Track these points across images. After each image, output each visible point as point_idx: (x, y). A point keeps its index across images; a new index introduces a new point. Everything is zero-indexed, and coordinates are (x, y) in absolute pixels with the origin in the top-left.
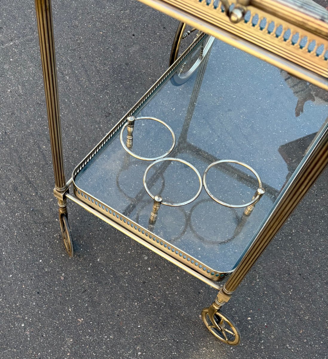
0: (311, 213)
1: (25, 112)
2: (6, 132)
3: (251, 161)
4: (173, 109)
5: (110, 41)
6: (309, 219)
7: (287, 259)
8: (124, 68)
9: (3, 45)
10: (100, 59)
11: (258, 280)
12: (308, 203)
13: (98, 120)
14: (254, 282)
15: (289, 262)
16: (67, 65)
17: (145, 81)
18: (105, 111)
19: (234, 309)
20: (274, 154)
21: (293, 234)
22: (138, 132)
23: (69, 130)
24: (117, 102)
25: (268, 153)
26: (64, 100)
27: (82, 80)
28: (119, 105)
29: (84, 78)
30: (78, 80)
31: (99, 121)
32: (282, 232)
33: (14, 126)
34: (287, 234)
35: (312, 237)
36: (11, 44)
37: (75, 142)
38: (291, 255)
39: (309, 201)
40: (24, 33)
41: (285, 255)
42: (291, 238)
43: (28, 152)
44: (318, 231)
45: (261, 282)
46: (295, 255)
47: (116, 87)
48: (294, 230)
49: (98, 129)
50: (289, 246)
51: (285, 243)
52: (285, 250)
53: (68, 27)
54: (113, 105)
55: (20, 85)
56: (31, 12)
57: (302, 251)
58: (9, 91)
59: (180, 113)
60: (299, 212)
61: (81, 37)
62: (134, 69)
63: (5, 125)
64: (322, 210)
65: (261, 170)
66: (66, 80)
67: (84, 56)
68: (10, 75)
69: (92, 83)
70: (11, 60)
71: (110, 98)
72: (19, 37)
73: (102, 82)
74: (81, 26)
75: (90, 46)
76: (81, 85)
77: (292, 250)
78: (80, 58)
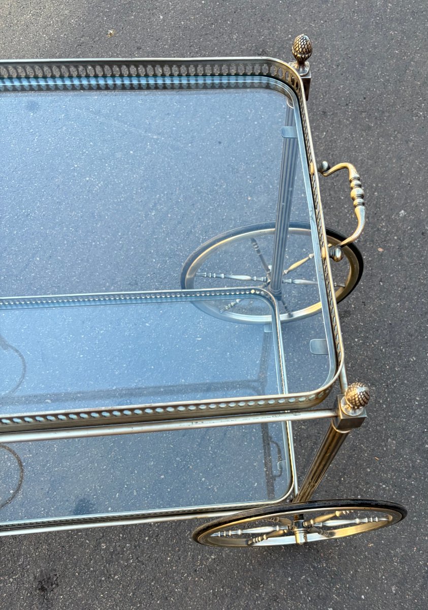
0: (161, 581)
1: (71, 211)
2: (29, 214)
3: (189, 465)
4: (199, 338)
6: (150, 584)
7: (66, 594)
9: (146, 132)
10: (209, 223)
11: (11, 580)
12: (174, 568)
13: (118, 279)
14: (6, 578)
15: (65, 600)
16: (172, 201)
17: (217, 284)
18: (136, 277)
20: (220, 484)
21: (111, 580)
22: (132, 326)
23: (79, 264)
24: (160, 280)
25: (218, 476)
26: (118, 232)
27: (162, 228)
28: (157, 284)
29: (167, 227)
30: (160, 224)
31: (117, 282)
32: (105, 564)
33: (44, 215)
34: (106, 572)
35: (123, 604)
36: (155, 137)
37: (67, 281)
38: (76, 595)
39: (179, 568)
40: (181, 136)
41: (71, 588)
42: (103, 581)
43: (19, 251)
44: (139, 605)
45: (12, 585)
46: (81, 599)
48: (119, 577)
50: (89, 585)
51: (90, 577)
52: (80, 584)
53: (228, 166)
54: (152, 279)
55: (104, 182)
56: (217, 121)
57: (93, 605)
58: (87, 179)
59: (198, 349)
60: (153, 565)
61: (224, 185)
62: (227, 262)
63: (38, 207)
64: (176, 590)
65: (183, 484)
66: (148, 215)
67: (199, 207)
68: (110, 166)
69: (167, 239)
70: (131, 152)
71: (160, 269)
72: (170, 137)
73: (178, 247)
74: (242, 174)
75: (219, 202)
76: (154, 232)
77: (85, 592)
78: (193, 205)
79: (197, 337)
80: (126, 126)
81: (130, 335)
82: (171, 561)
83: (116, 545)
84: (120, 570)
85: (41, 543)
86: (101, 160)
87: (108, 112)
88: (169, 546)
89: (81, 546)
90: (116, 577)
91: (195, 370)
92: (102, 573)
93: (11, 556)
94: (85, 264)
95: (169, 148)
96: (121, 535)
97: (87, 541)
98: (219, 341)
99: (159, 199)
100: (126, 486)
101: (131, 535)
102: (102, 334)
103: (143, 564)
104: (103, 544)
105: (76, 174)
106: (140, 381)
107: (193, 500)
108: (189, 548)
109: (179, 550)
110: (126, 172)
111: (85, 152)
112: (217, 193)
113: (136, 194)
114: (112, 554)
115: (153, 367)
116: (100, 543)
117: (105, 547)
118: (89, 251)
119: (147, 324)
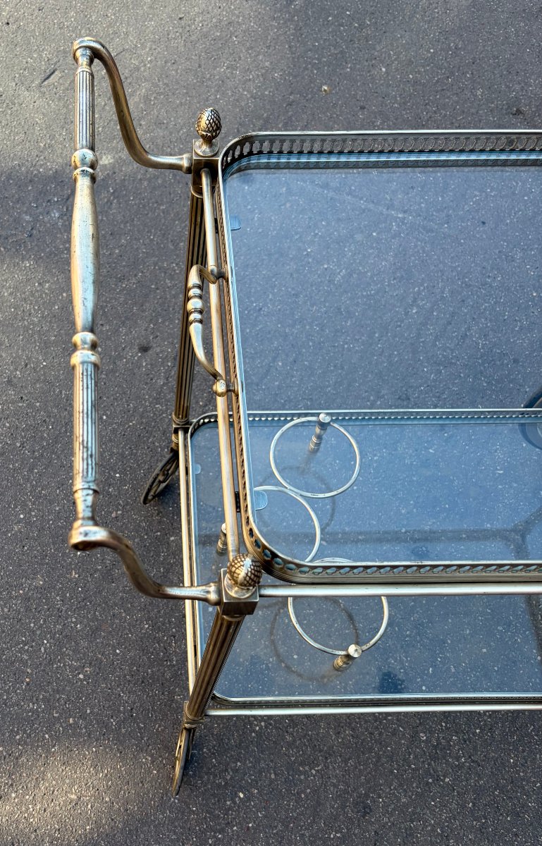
0: (508, 791)
1: (312, 305)
2: (261, 309)
3: (516, 638)
4: (499, 470)
5: (533, 313)
6: (493, 793)
7: (386, 797)
8: (506, 361)
9: (388, 209)
10: (486, 324)
11: (314, 772)
12: (521, 774)
13: (383, 392)
14: (307, 768)
15: (386, 806)
16: (435, 296)
17: (510, 402)
18: (407, 390)
19: (239, 764)
21: (441, 783)
22: (413, 452)
23: (332, 371)
24: (438, 394)
26: (375, 333)
27: (429, 330)
29: (434, 329)
30: (425, 324)
31: (383, 395)
32: (429, 761)
33: (279, 310)
34: (432, 771)
35: (463, 817)
36: (400, 216)
37: (320, 392)
38: (399, 800)
39: (528, 775)
40: (432, 215)
41: (391, 790)
42: (431, 783)
43: (256, 353)
44: (484, 821)
45: (315, 779)
46: (406, 806)
47: (462, 375)
48: (450, 780)
49: (368, 403)
50: (413, 788)
51: (412, 777)
52: (401, 785)
53: (499, 252)
54: (426, 393)
55: (346, 270)
56: (476, 196)
57: (423, 814)
58: (326, 266)
59: (501, 485)
60: (492, 768)
61: (499, 277)
62: (518, 374)
63: (271, 300)
64: (530, 804)
65: (513, 662)
66: (408, 312)
67: (471, 303)
68: (350, 250)
69: (437, 343)
70: (374, 234)
71: (434, 381)
72: (420, 216)
73: (452, 353)
74: (519, 263)
75: (496, 298)
76: (419, 334)
77: (410, 797)
78: (463, 301)
79: (497, 469)
80: (362, 202)
81: (412, 464)
82: (515, 765)
83: (439, 737)
84: (451, 770)
85: (343, 727)
86: (338, 243)
87: (338, 185)
88: (509, 744)
89: (394, 734)
90: (447, 780)
91: (501, 512)
92: (427, 773)
93: (308, 741)
94: (340, 371)
95: (420, 229)
96: (444, 724)
97: (401, 729)
98: (526, 475)
99: (419, 293)
100: (439, 659)
101: (456, 725)
102: (376, 461)
103: (479, 766)
104: (421, 734)
105: (310, 260)
106: (434, 523)
107: (531, 684)
108: (536, 748)
109: (523, 751)
110: (371, 258)
111: (318, 234)
112: (491, 286)
113: (388, 285)
114: (435, 747)
115: (447, 506)
116: (417, 732)
117: (425, 738)
118: (342, 355)
119: (431, 451)
